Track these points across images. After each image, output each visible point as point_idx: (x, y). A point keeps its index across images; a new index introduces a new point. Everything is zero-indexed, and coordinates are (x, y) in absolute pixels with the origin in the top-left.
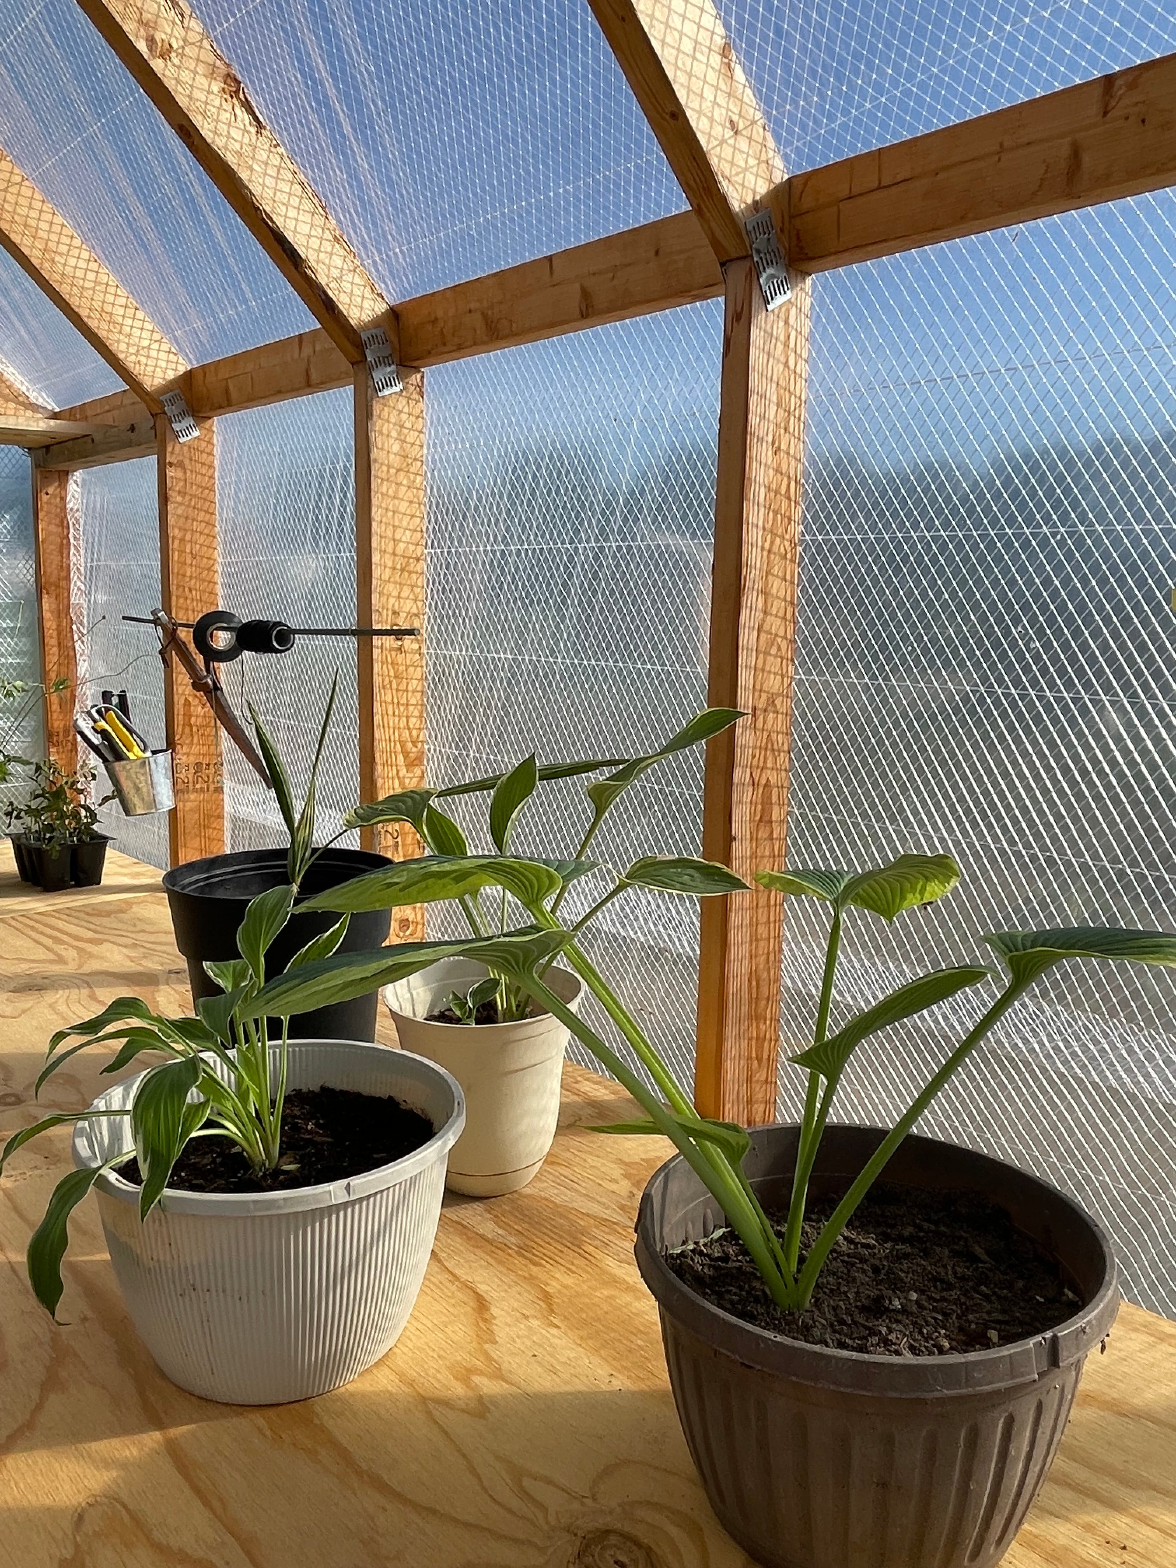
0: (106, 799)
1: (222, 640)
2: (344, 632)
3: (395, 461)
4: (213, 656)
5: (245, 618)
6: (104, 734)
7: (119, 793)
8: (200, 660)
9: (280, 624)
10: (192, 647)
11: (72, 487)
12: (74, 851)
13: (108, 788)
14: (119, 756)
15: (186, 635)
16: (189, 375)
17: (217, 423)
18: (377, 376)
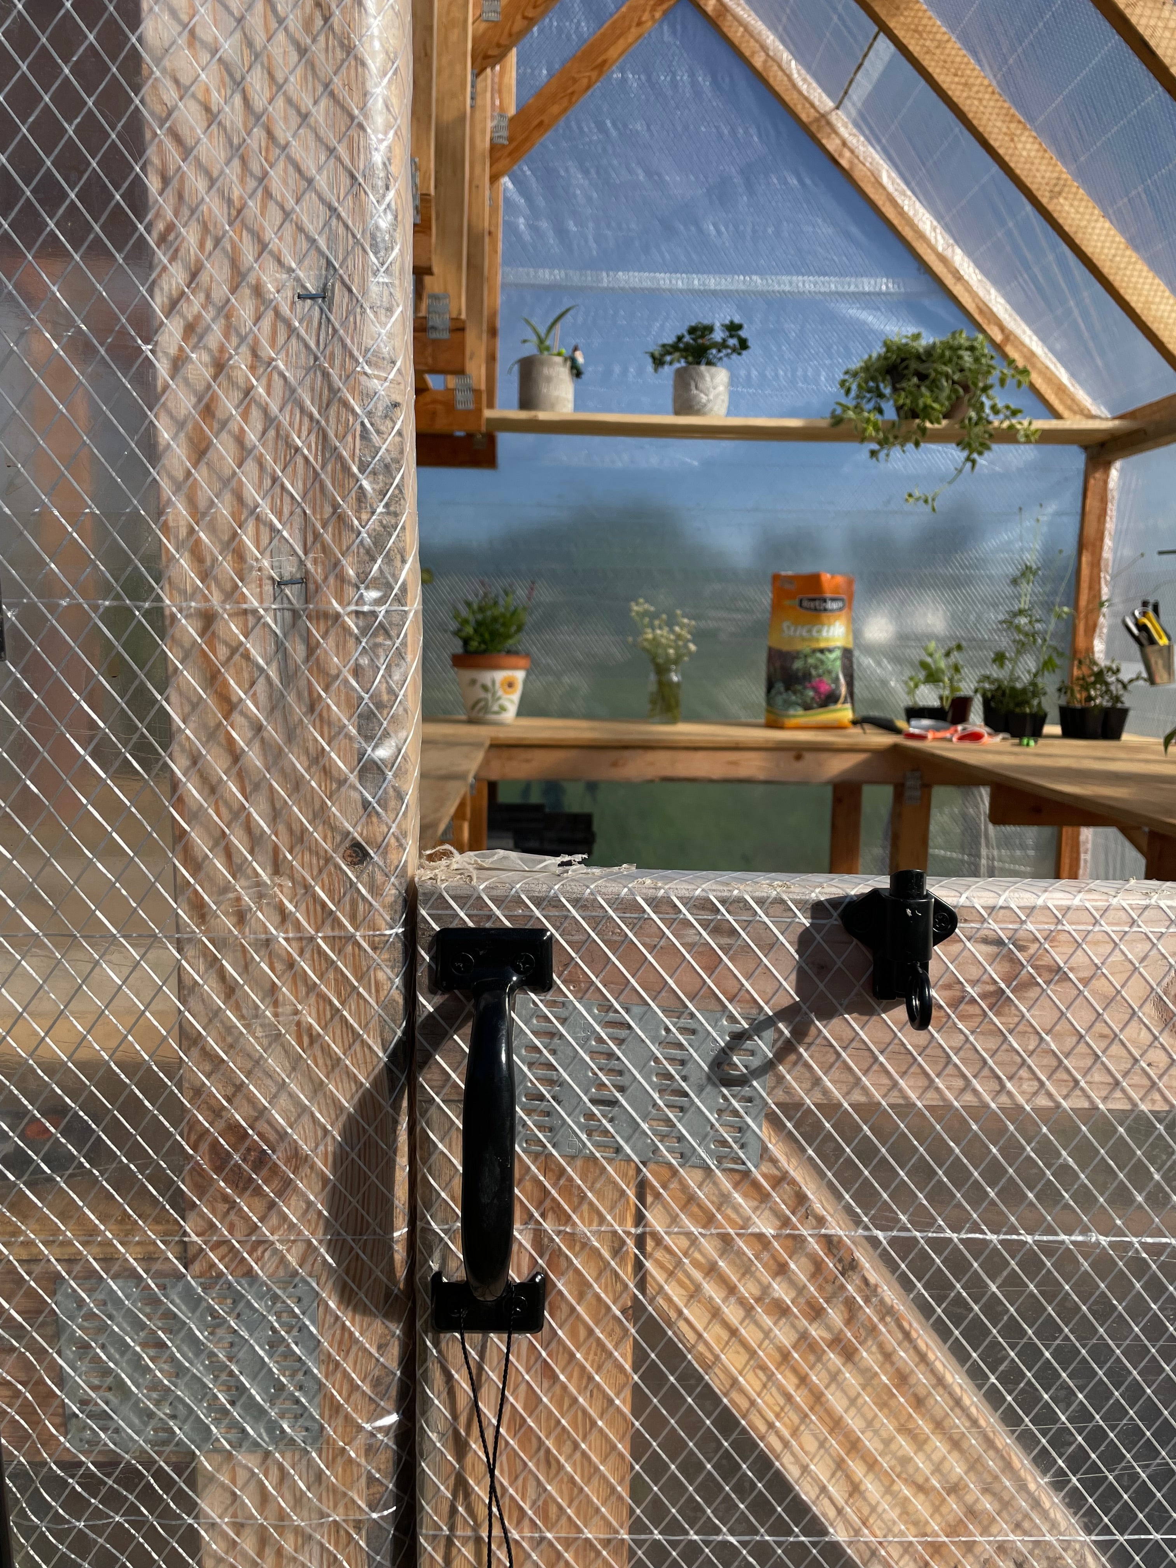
6: (1143, 627)
11: (1113, 473)
12: (1106, 713)
14: (1153, 642)
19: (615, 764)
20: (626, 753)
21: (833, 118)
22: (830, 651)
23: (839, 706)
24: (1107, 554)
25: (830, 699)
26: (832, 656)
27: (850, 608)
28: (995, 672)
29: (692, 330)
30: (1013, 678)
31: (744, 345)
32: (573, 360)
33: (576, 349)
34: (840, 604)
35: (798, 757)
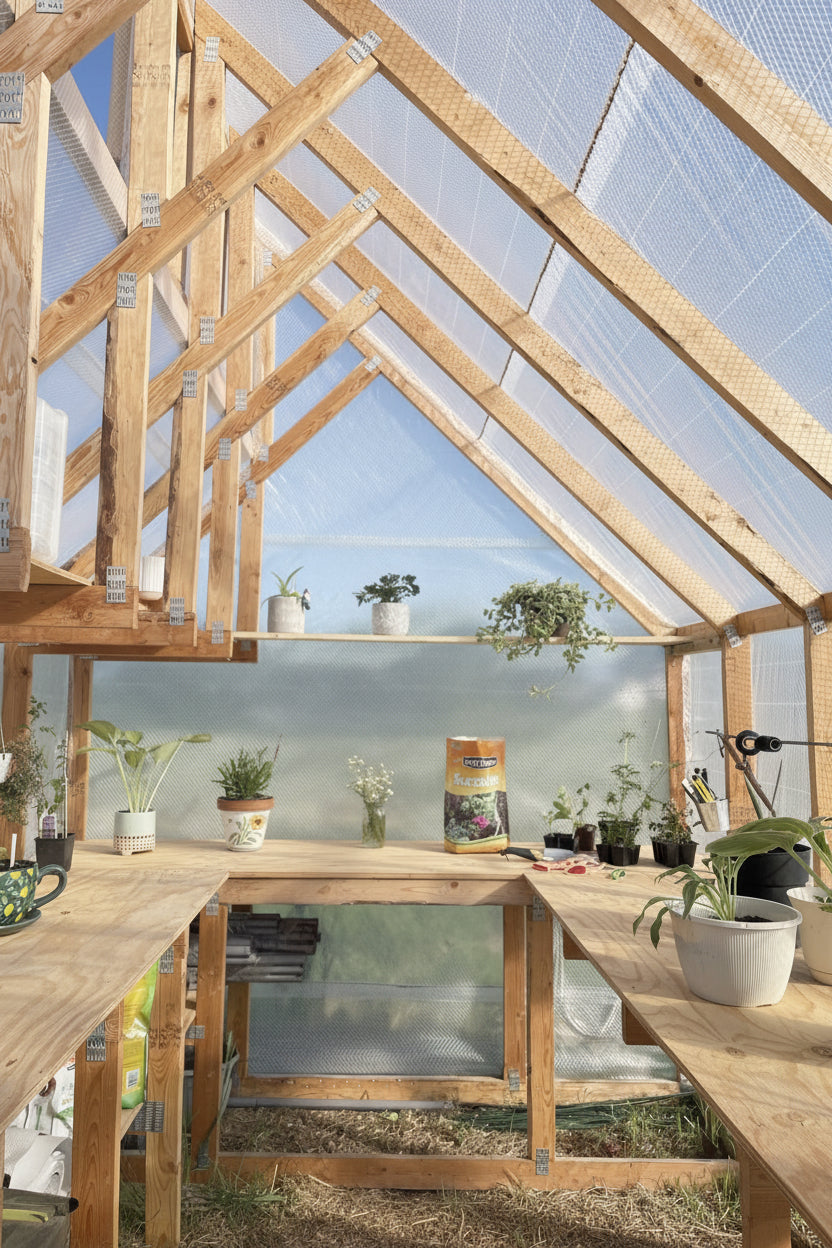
0: (696, 824)
1: (750, 744)
2: (802, 743)
3: (824, 663)
4: (746, 753)
5: (760, 735)
6: (695, 788)
7: (702, 822)
8: (740, 755)
9: (772, 738)
10: (734, 747)
11: (685, 664)
12: (680, 848)
13: (697, 818)
14: (702, 801)
15: (732, 742)
16: (737, 616)
17: (751, 637)
18: (814, 625)
19: (321, 892)
20: (330, 884)
21: (478, 445)
22: (488, 795)
23: (496, 836)
24: (686, 719)
25: (488, 832)
26: (488, 799)
27: (502, 763)
28: (612, 809)
29: (384, 579)
30: (622, 814)
31: (416, 590)
32: (303, 598)
33: (306, 591)
34: (494, 762)
35: (455, 885)
